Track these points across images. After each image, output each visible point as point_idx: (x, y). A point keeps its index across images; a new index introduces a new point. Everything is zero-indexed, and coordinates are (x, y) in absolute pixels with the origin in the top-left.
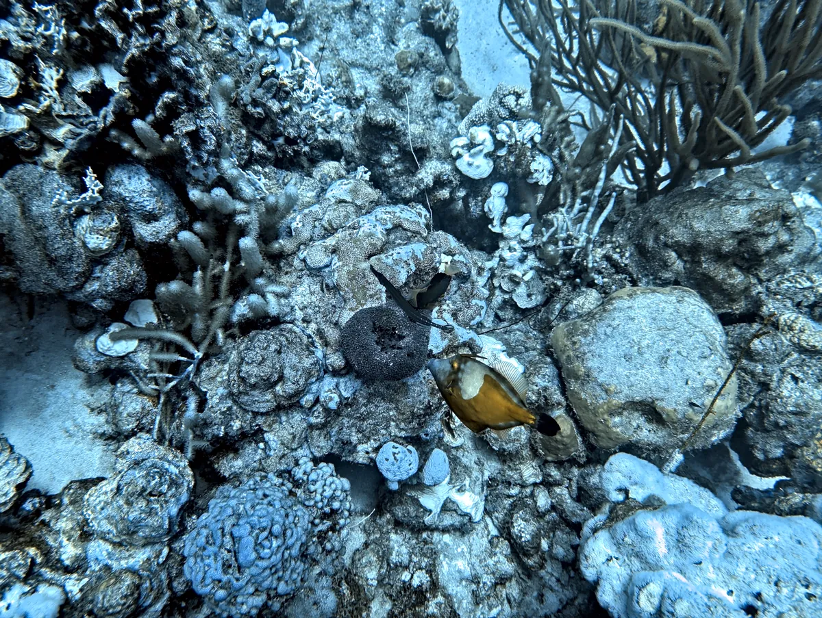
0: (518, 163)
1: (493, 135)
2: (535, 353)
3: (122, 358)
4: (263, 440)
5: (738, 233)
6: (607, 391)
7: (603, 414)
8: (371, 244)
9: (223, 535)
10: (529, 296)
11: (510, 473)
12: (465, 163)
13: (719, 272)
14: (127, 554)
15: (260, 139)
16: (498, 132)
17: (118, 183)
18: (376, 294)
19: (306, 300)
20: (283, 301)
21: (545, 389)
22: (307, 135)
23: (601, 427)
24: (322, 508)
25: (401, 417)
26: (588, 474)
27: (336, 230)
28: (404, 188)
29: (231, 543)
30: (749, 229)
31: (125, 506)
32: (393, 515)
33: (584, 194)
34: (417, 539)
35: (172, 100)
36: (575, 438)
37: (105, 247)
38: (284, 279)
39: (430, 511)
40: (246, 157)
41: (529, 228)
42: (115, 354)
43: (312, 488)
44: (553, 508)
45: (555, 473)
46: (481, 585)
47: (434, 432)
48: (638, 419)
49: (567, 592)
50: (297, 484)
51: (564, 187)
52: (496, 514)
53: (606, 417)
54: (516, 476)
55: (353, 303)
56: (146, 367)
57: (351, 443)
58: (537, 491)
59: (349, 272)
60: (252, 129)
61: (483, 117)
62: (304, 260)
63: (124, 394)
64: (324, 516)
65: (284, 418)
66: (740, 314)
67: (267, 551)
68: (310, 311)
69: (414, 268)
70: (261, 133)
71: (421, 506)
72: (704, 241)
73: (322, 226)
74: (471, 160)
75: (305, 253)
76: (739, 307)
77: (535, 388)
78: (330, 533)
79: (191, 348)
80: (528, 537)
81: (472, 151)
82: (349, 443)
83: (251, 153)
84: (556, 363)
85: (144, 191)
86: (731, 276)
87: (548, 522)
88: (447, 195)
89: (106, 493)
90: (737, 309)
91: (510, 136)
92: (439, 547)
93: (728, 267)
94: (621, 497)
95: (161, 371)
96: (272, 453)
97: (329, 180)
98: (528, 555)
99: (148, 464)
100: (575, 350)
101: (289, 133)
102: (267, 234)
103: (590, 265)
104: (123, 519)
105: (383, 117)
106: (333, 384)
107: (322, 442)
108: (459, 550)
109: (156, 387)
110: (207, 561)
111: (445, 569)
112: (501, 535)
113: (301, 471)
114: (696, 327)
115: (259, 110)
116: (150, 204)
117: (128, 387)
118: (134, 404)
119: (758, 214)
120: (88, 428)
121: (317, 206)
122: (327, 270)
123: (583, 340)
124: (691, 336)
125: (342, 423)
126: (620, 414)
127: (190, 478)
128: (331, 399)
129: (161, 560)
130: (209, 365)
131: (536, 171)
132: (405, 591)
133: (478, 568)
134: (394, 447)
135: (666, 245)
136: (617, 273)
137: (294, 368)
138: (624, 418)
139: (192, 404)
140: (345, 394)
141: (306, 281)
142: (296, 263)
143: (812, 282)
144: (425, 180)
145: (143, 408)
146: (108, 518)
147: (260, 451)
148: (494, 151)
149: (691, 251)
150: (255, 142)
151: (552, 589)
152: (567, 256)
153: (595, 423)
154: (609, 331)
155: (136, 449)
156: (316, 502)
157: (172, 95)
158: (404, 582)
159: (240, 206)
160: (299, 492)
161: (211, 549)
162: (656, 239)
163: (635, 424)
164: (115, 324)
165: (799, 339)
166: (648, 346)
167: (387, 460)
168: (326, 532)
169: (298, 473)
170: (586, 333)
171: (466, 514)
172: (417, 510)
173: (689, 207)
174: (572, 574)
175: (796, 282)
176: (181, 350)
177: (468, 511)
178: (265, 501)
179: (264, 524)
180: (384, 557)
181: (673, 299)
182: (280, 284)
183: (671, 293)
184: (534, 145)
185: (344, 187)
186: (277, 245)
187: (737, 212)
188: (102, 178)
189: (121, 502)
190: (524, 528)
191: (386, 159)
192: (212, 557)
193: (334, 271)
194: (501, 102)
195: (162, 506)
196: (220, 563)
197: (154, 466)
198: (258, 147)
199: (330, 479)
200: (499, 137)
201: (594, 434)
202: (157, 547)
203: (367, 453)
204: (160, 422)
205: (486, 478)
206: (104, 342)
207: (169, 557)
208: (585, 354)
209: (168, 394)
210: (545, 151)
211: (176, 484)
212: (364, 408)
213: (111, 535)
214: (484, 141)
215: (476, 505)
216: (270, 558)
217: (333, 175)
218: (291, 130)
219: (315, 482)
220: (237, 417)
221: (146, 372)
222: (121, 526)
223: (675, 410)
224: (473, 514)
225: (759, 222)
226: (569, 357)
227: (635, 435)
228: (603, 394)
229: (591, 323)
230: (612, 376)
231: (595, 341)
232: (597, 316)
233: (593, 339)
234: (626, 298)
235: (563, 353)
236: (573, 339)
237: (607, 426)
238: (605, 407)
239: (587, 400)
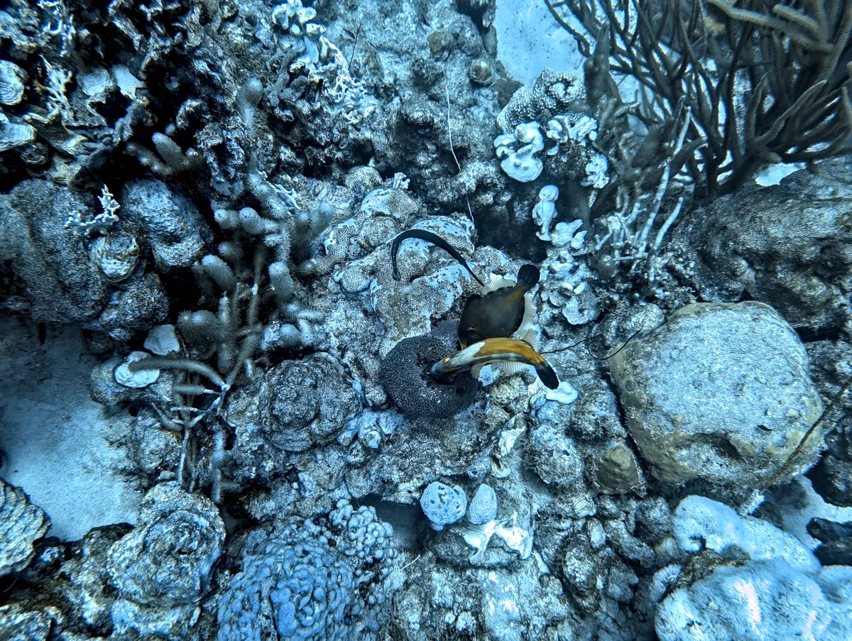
0: (571, 165)
1: (543, 133)
2: (589, 376)
3: (143, 389)
4: (297, 480)
5: (821, 239)
6: (673, 422)
7: (668, 446)
8: (413, 265)
9: (261, 600)
10: (581, 311)
11: (561, 506)
12: (512, 164)
13: (797, 284)
14: (155, 616)
15: (288, 144)
16: (548, 129)
17: (135, 202)
18: (420, 321)
19: (342, 326)
20: (316, 328)
21: (604, 419)
22: (340, 139)
23: (666, 461)
24: (364, 558)
25: (446, 454)
26: (647, 508)
27: (374, 247)
28: (441, 191)
29: (270, 608)
30: (835, 235)
31: (153, 566)
32: (435, 553)
33: (644, 197)
34: (461, 576)
35: (195, 108)
36: (635, 470)
37: (123, 273)
38: (318, 303)
39: (476, 550)
40: (273, 165)
41: (580, 235)
42: (134, 386)
43: (353, 536)
44: (608, 543)
45: (610, 506)
46: (531, 627)
47: (482, 470)
48: (708, 452)
49: (624, 635)
50: (336, 530)
51: (620, 190)
52: (546, 550)
53: (672, 449)
54: (567, 509)
55: (394, 332)
56: (168, 399)
57: (392, 482)
58: (590, 525)
59: (390, 297)
60: (279, 134)
61: (526, 108)
62: (340, 283)
63: (145, 428)
64: (367, 566)
65: (320, 456)
66: (820, 329)
67: (309, 618)
68: (346, 338)
69: (460, 291)
70: (289, 138)
71: (466, 544)
72: (782, 249)
73: (359, 243)
74: (518, 161)
75: (341, 275)
76: (818, 321)
77: (592, 417)
78: (373, 585)
79: (217, 380)
80: (583, 578)
81: (519, 151)
82: (390, 482)
83: (279, 160)
84: (614, 388)
85: (164, 210)
86: (811, 287)
87: (603, 558)
88: (491, 200)
89: (131, 549)
90: (816, 324)
91: (563, 133)
92: (485, 585)
93: (807, 277)
94: (696, 547)
95: (185, 404)
96: (307, 494)
97: (363, 188)
98: (583, 597)
99: (176, 518)
100: (636, 375)
101: (321, 139)
102: (299, 254)
103: (652, 279)
104: (150, 580)
105: (420, 114)
106: (374, 421)
107: (361, 482)
108: (507, 589)
109: (180, 422)
110: (244, 629)
111: (491, 609)
112: (552, 573)
113: (340, 515)
114: (775, 349)
115: (288, 113)
116: (171, 225)
117: (150, 421)
118: (156, 441)
119: (846, 218)
120: (107, 463)
121: (352, 220)
122: (364, 294)
123: (645, 364)
124: (769, 360)
125: (383, 461)
126: (688, 446)
127: (222, 530)
128: (372, 437)
129: (192, 623)
130: (237, 397)
131: (592, 173)
132: (450, 635)
133: (528, 609)
134: (440, 488)
135: (735, 253)
136: (680, 285)
137: (331, 403)
138: (692, 451)
139: (220, 441)
140: (386, 431)
141: (342, 305)
142: (331, 285)
144: (467, 185)
145: (167, 445)
146: (134, 578)
147: (294, 492)
148: (544, 151)
149: (766, 260)
150: (282, 148)
151: (607, 631)
152: (624, 267)
153: (659, 456)
154: (675, 353)
155: (163, 498)
156: (357, 552)
157: (195, 103)
158: (448, 625)
159: (270, 225)
160: (338, 540)
161: (248, 616)
162: (724, 245)
163: (704, 458)
164: (135, 353)
166: (720, 372)
167: (433, 502)
168: (369, 584)
169: (337, 518)
170: (648, 356)
171: (514, 552)
172: (462, 548)
173: (763, 209)
174: (630, 614)
176: (206, 382)
177: (516, 548)
178: (306, 560)
179: (305, 588)
180: (426, 599)
181: (748, 316)
182: (314, 308)
183: (744, 311)
184: (589, 143)
185: (380, 197)
186: (309, 266)
187: (821, 215)
188: (118, 196)
189: (148, 561)
190: (578, 567)
191: (422, 159)
192: (249, 625)
193: (373, 295)
194: (547, 91)
195: (192, 565)
196: (258, 631)
197: (183, 519)
198: (286, 154)
199: (372, 526)
200: (549, 134)
201: (657, 467)
202: (188, 608)
203: (410, 492)
204: (186, 460)
205: (535, 511)
206: (123, 372)
207: (200, 618)
209: (193, 430)
210: (601, 150)
211: (207, 539)
212: (406, 445)
213: (137, 597)
214: (533, 139)
215: (525, 541)
216: (312, 626)
217: (367, 183)
218: (322, 135)
219: (355, 529)
220: (270, 457)
221: (169, 405)
222: (148, 587)
223: (752, 444)
224: (522, 552)
225: (848, 227)
226: (629, 382)
227: (704, 469)
228: (669, 425)
229: (654, 344)
230: (678, 405)
231: (659, 364)
232: (661, 336)
233: (656, 363)
234: (693, 315)
235: (622, 378)
236: (634, 362)
237: (673, 460)
238: (671, 439)
239: (650, 431)
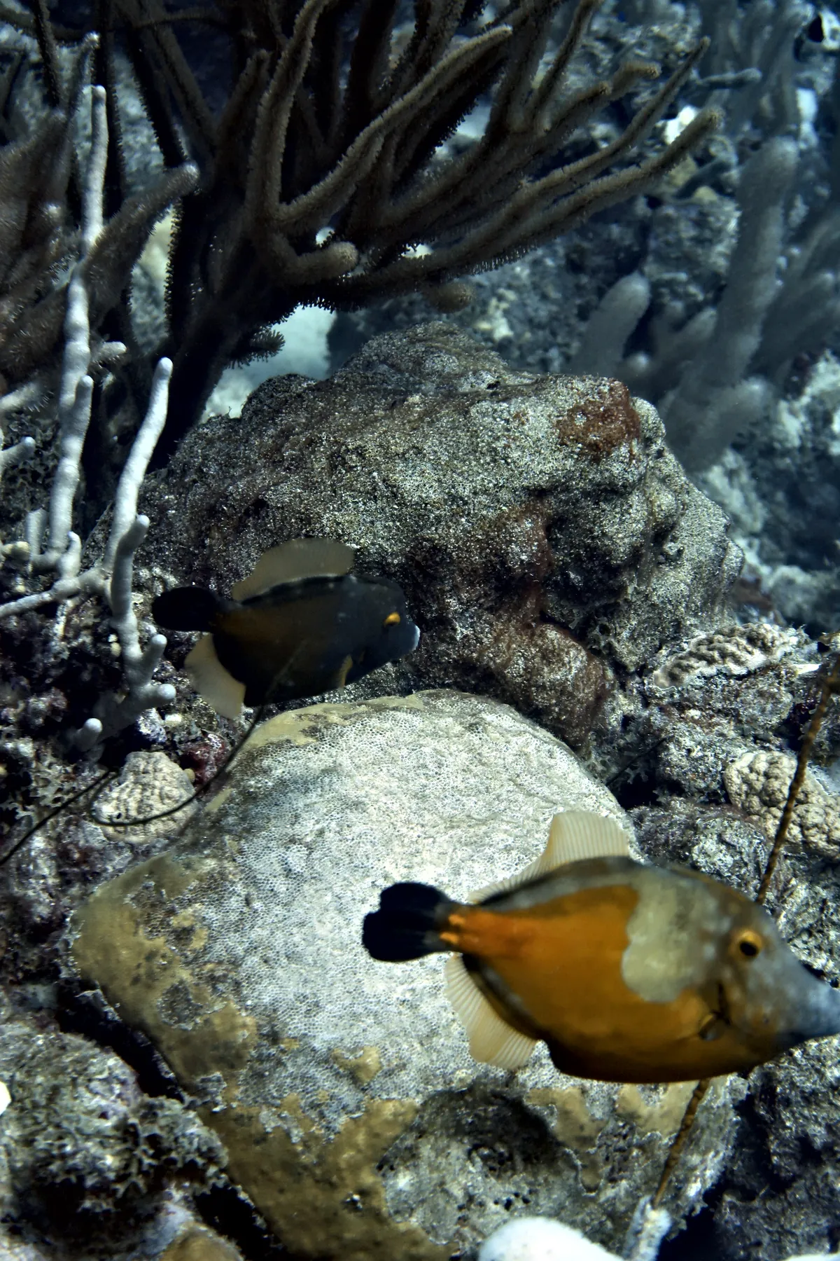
5: (539, 493)
6: (355, 1075)
7: (355, 1168)
13: (512, 650)
23: (353, 1226)
30: (569, 476)
33: (10, 401)
48: (464, 1169)
53: (368, 1178)
86: (550, 656)
93: (531, 627)
100: (196, 959)
119: (580, 421)
123: (211, 914)
126: (411, 1155)
138: (424, 1170)
143: (766, 649)
149: (411, 584)
154: (296, 858)
163: (458, 1192)
165: (803, 827)
170: (214, 887)
173: (353, 430)
175: (724, 655)
181: (450, 721)
183: (432, 709)
187: (519, 418)
208: (235, 963)
225: (594, 446)
226: (177, 992)
227: (466, 1230)
228: (346, 1092)
229: (222, 847)
230: (355, 1016)
231: (257, 905)
232: (231, 820)
233: (248, 902)
234: (302, 740)
235: (149, 987)
236: (174, 921)
237: (377, 1216)
238: (361, 1138)
239: (288, 1135)
